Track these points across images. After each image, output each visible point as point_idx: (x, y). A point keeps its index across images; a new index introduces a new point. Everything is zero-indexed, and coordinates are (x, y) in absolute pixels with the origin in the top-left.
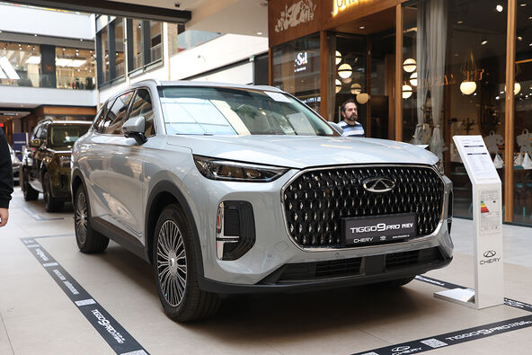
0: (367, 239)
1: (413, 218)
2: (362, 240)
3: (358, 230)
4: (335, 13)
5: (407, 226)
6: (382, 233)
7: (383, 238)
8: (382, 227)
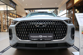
0: (36, 39)
1: (53, 35)
2: (34, 40)
3: (33, 37)
4: (75, 3)
5: (50, 37)
6: (41, 38)
7: (41, 39)
8: (41, 36)
